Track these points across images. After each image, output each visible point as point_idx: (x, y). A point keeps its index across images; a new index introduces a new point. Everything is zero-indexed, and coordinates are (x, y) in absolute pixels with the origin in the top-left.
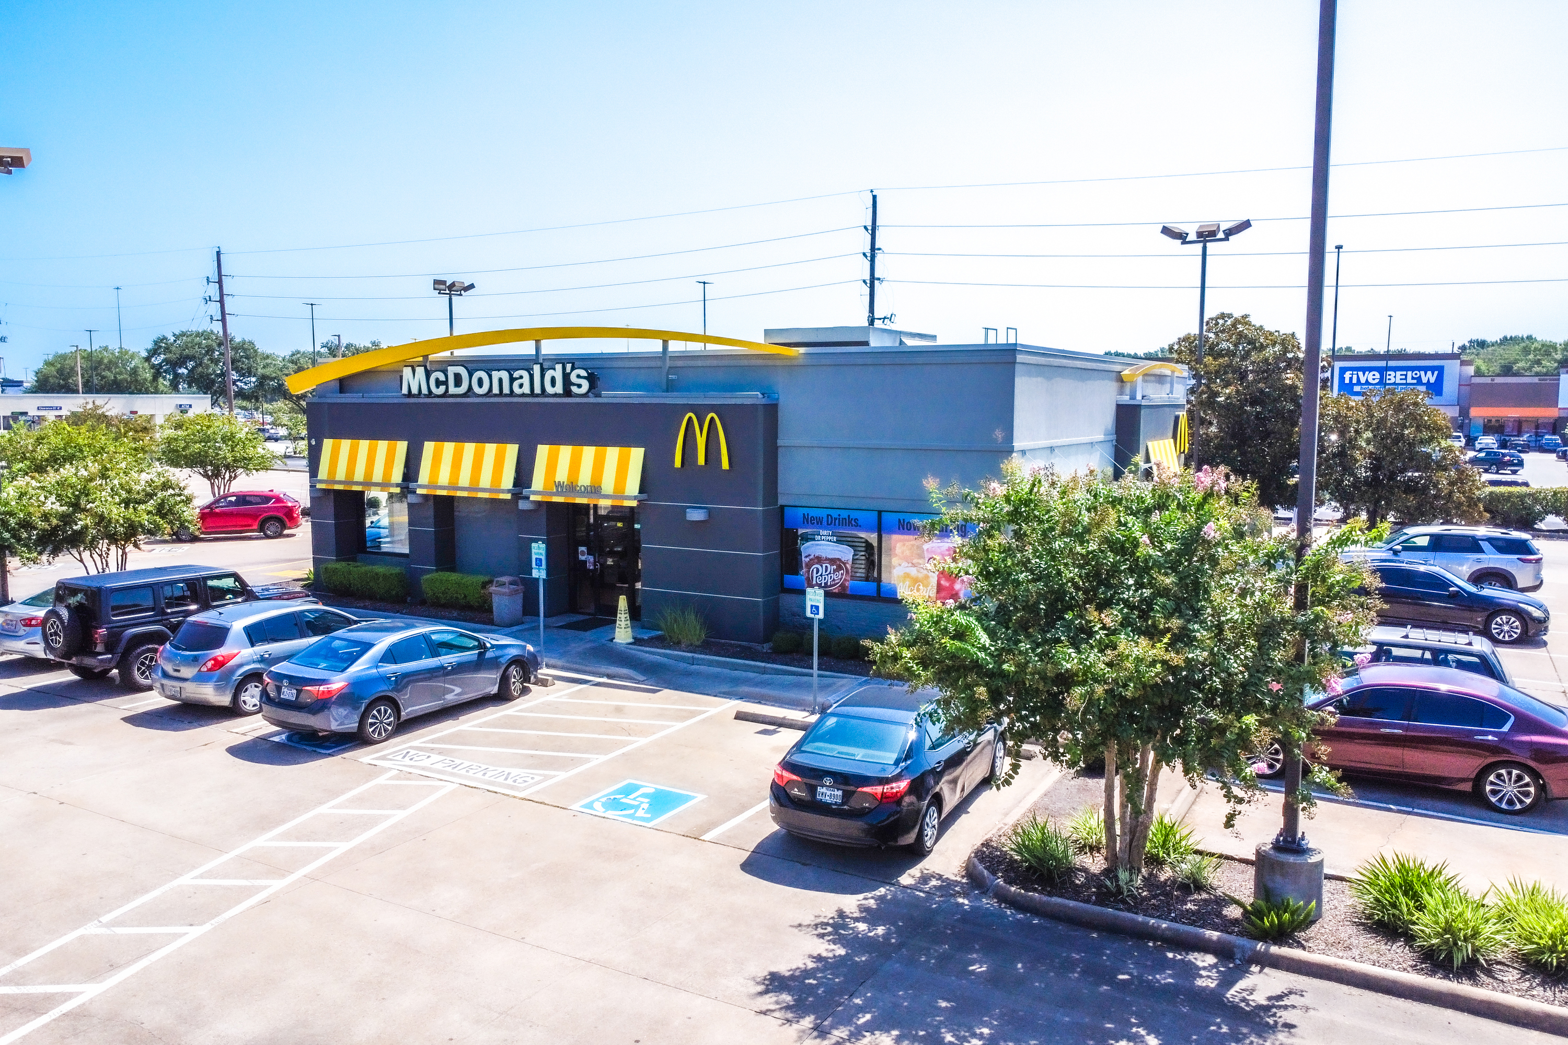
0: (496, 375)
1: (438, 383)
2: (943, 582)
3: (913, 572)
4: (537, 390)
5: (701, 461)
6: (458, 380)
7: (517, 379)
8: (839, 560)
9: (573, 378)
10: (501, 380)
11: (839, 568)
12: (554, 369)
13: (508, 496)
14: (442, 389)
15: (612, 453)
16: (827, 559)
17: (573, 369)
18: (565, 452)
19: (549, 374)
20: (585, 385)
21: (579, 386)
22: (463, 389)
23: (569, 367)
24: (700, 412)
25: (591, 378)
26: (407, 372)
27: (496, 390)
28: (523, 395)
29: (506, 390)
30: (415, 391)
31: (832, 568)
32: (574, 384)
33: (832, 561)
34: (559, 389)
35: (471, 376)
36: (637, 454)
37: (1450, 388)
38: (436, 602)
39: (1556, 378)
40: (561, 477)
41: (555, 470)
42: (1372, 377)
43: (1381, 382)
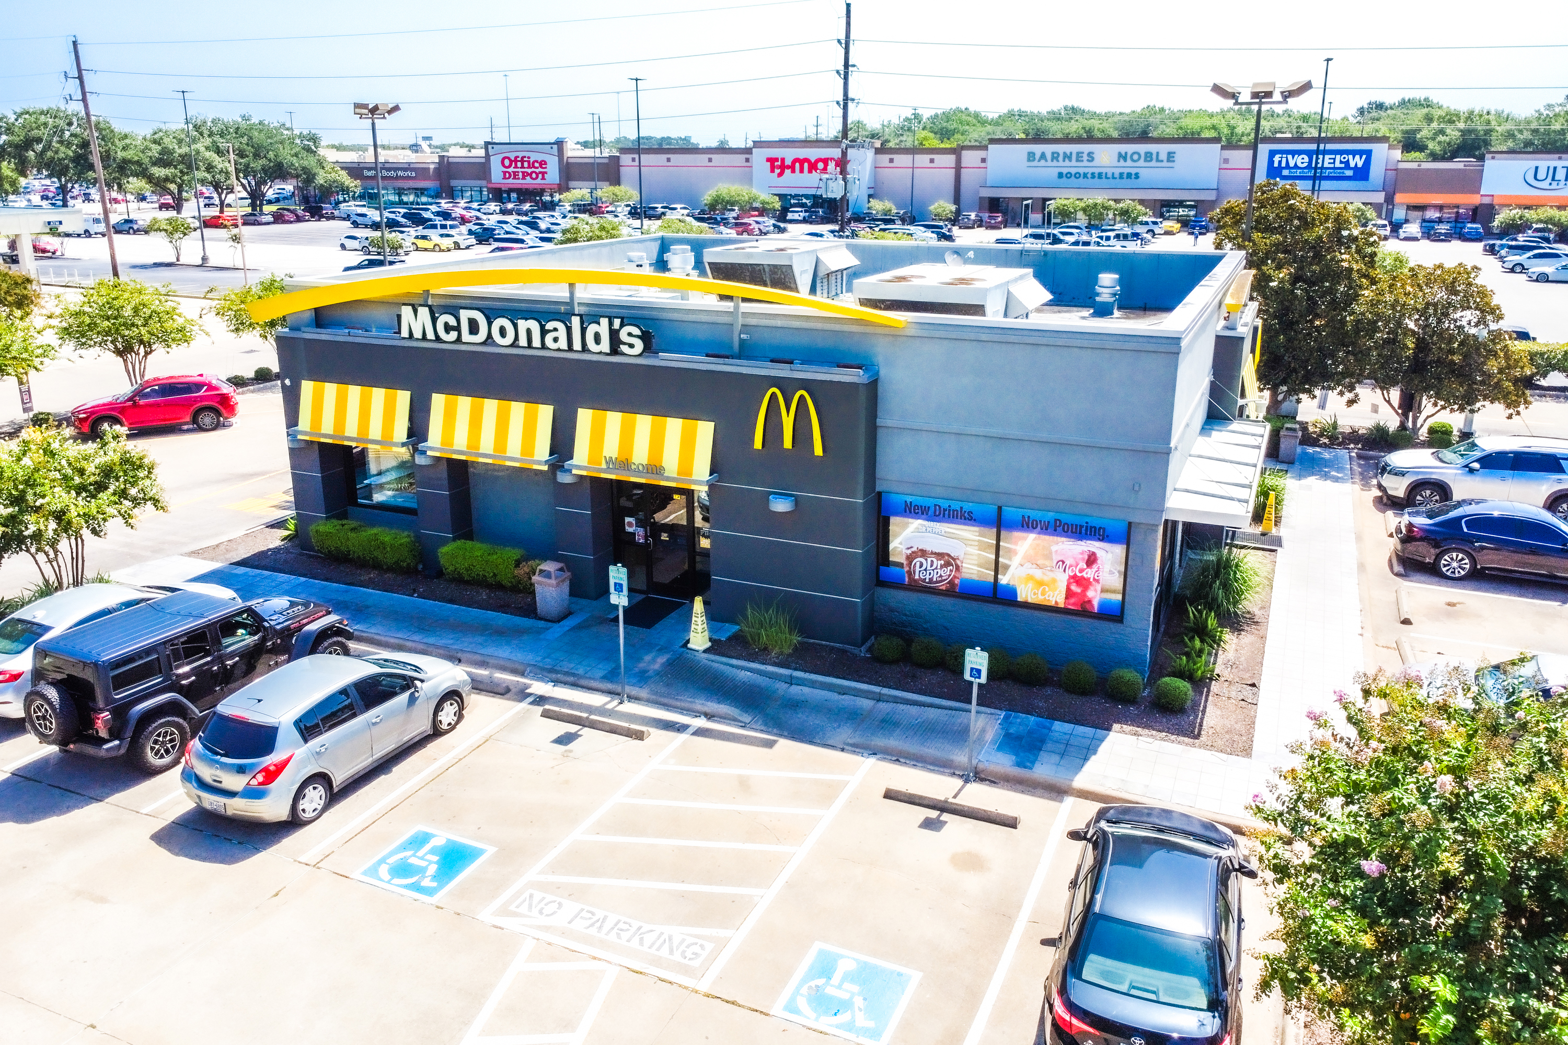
0: (523, 325)
1: (448, 328)
2: (1074, 588)
3: (1038, 574)
4: (577, 346)
5: (788, 443)
6: (474, 327)
7: (550, 331)
8: (949, 555)
9: (623, 335)
10: (529, 332)
11: (947, 564)
12: (599, 324)
13: (545, 468)
14: (453, 335)
15: (674, 426)
16: (932, 553)
17: (622, 325)
18: (614, 419)
19: (592, 329)
20: (639, 346)
21: (631, 346)
22: (481, 336)
23: (617, 323)
24: (787, 387)
25: (646, 337)
26: (406, 312)
27: (523, 342)
28: (559, 350)
29: (536, 343)
30: (418, 334)
31: (938, 563)
32: (625, 344)
33: (940, 555)
34: (605, 346)
35: (490, 324)
36: (705, 431)
37: (1377, 173)
38: (458, 578)
39: (1481, 164)
40: (610, 450)
41: (602, 441)
42: (1301, 160)
43: (1309, 166)
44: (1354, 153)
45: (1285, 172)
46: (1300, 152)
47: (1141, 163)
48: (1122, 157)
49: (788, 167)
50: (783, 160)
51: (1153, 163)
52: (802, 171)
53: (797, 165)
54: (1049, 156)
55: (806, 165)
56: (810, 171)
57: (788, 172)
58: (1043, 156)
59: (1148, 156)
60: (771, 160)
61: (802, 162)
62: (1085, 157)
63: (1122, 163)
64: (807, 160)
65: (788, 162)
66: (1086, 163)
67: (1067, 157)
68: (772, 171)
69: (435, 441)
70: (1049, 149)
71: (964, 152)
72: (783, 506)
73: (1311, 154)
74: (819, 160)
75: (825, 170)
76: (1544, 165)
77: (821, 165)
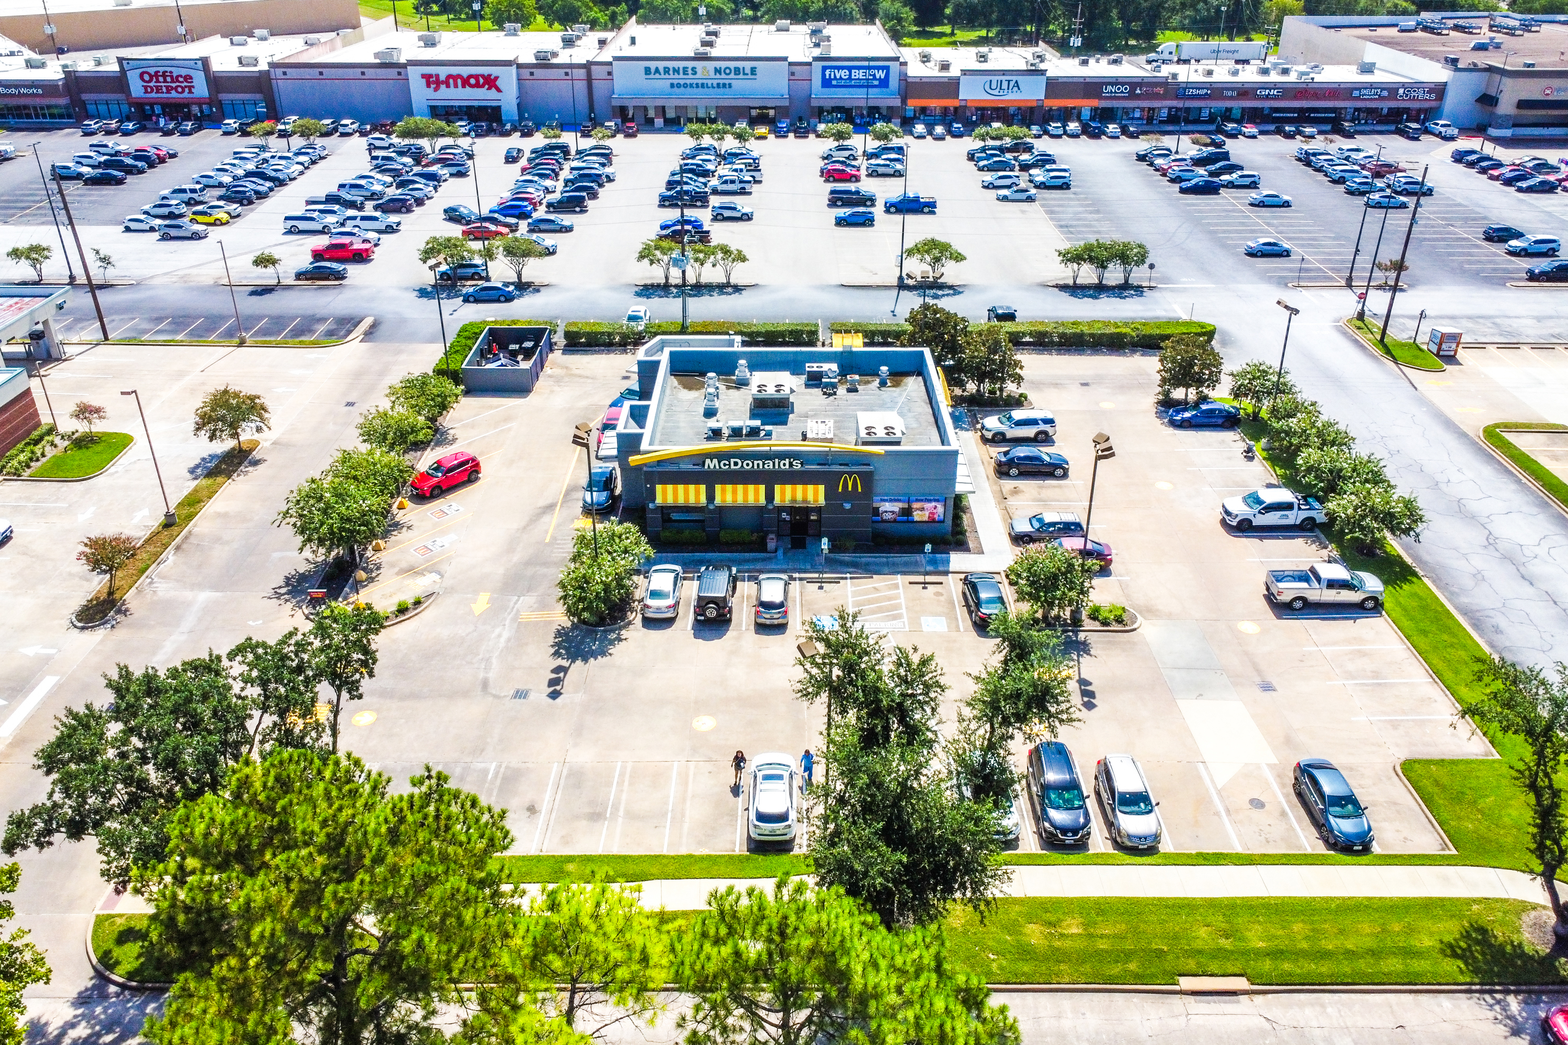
0: (756, 462)
1: (725, 464)
2: (931, 516)
3: (921, 513)
4: (776, 466)
5: (850, 490)
6: (736, 464)
7: (766, 463)
9: (794, 461)
10: (758, 463)
12: (785, 459)
13: (764, 505)
14: (727, 467)
15: (810, 488)
17: (794, 458)
18: (788, 488)
19: (782, 461)
20: (799, 465)
21: (797, 466)
22: (739, 466)
23: (791, 458)
25: (803, 461)
26: (708, 461)
27: (755, 467)
28: (769, 468)
29: (761, 467)
30: (712, 467)
32: (794, 466)
34: (787, 465)
35: (742, 462)
36: (821, 488)
37: (894, 82)
38: (727, 543)
39: (958, 79)
40: (788, 497)
41: (785, 494)
42: (844, 74)
43: (850, 78)
44: (878, 68)
45: (834, 83)
46: (843, 68)
47: (732, 76)
48: (717, 71)
49: (443, 82)
50: (437, 76)
51: (741, 76)
52: (456, 86)
53: (451, 81)
54: (662, 71)
55: (459, 81)
56: (463, 86)
57: (443, 87)
58: (657, 71)
59: (737, 71)
60: (427, 77)
61: (455, 77)
62: (690, 72)
63: (718, 76)
64: (459, 76)
65: (442, 78)
66: (691, 76)
67: (676, 71)
68: (428, 86)
69: (718, 500)
70: (661, 65)
71: (593, 68)
72: (848, 506)
73: (850, 69)
74: (470, 76)
75: (477, 85)
76: (995, 79)
77: (473, 81)
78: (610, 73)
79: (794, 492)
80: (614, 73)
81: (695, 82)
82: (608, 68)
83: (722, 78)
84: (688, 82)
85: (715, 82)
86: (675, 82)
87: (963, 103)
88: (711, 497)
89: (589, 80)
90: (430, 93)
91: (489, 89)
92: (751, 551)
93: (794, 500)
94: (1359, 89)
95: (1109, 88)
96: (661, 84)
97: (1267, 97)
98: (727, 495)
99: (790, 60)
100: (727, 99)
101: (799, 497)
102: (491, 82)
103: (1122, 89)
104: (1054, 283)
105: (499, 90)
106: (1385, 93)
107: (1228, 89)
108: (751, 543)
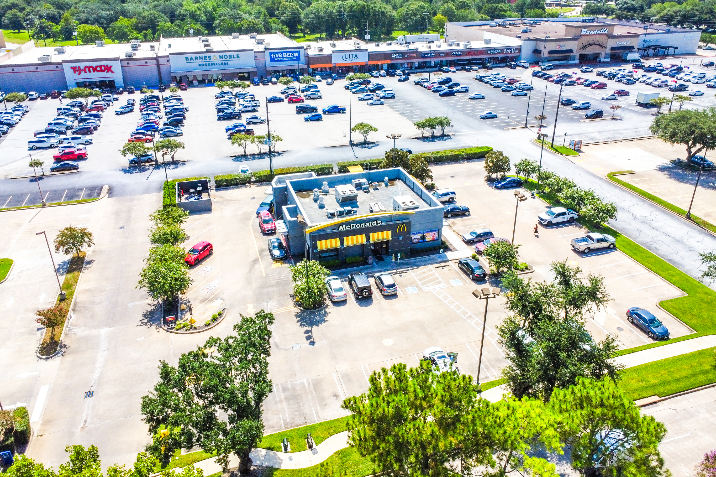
0: (362, 224)
1: (348, 227)
2: (433, 238)
4: (371, 225)
5: (402, 231)
6: (353, 226)
7: (366, 224)
9: (378, 222)
13: (365, 243)
15: (385, 232)
17: (378, 220)
18: (376, 234)
19: (373, 222)
25: (381, 222)
26: (341, 227)
27: (361, 226)
28: (368, 226)
29: (364, 226)
30: (342, 229)
32: (378, 224)
34: (375, 224)
35: (356, 225)
36: (390, 232)
37: (302, 58)
38: (350, 264)
39: (331, 55)
40: (376, 238)
41: (375, 237)
42: (280, 55)
43: (283, 57)
44: (295, 52)
45: (276, 59)
46: (279, 53)
47: (228, 59)
48: (221, 57)
49: (83, 70)
50: (79, 67)
51: (232, 59)
52: (90, 71)
53: (87, 69)
54: (194, 59)
55: (91, 69)
56: (94, 72)
57: (83, 73)
58: (192, 58)
59: (230, 57)
60: (74, 68)
61: (89, 68)
62: (208, 58)
63: (221, 59)
64: (92, 67)
65: (82, 68)
66: (208, 60)
67: (201, 58)
68: (75, 72)
69: (345, 244)
70: (193, 56)
71: (160, 59)
72: (401, 238)
73: (282, 53)
74: (97, 67)
75: (101, 71)
76: (347, 54)
77: (98, 69)
78: (168, 61)
79: (378, 236)
80: (171, 61)
81: (210, 63)
82: (167, 59)
83: (224, 60)
84: (207, 63)
85: (220, 62)
86: (201, 63)
87: (334, 65)
88: (342, 243)
89: (158, 65)
90: (76, 76)
91: (108, 72)
92: (361, 265)
93: (378, 239)
94: (490, 50)
95: (394, 55)
96: (195, 65)
97: (457, 55)
98: (349, 241)
99: (254, 50)
100: (226, 70)
101: (380, 238)
102: (108, 69)
103: (400, 55)
104: (414, 137)
105: (113, 72)
106: (500, 51)
107: (441, 53)
108: (360, 261)
